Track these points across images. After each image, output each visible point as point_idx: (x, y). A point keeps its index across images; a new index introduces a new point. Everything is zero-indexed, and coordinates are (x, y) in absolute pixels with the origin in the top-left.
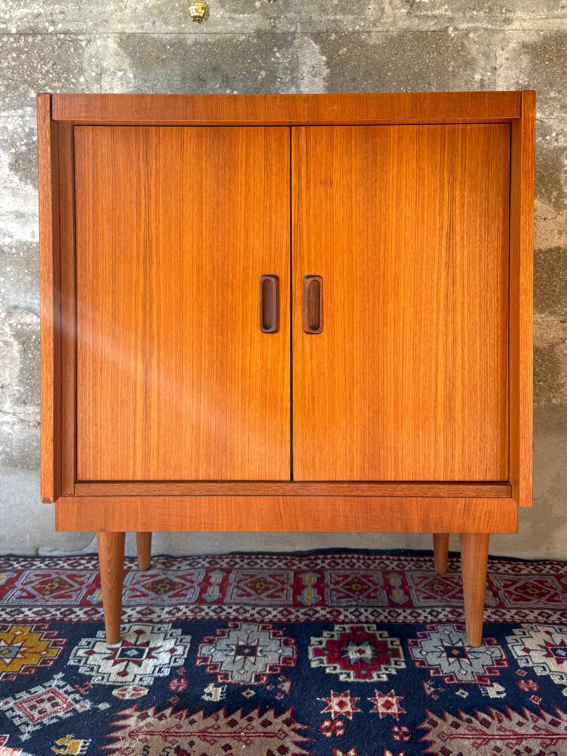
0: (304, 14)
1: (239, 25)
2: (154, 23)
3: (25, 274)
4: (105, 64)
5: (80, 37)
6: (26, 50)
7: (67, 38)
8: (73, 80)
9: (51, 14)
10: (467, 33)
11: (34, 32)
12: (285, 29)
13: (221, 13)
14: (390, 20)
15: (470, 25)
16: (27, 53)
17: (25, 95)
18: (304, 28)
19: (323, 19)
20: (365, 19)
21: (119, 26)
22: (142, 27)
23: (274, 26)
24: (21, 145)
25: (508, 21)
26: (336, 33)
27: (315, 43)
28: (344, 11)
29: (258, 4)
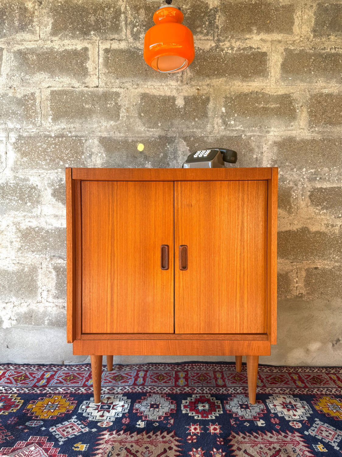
0: (179, 129)
2: (114, 132)
3: (58, 242)
4: (93, 150)
5: (82, 138)
6: (59, 144)
7: (77, 139)
8: (79, 157)
9: (70, 128)
10: (251, 136)
11: (62, 136)
12: (171, 135)
13: (144, 128)
14: (217, 131)
15: (252, 134)
16: (59, 145)
17: (58, 163)
18: (179, 135)
19: (188, 131)
20: (206, 131)
21: (99, 134)
22: (109, 134)
23: (167, 134)
24: (57, 185)
25: (268, 132)
26: (194, 137)
27: (185, 141)
28: (197, 128)
29: (159, 124)
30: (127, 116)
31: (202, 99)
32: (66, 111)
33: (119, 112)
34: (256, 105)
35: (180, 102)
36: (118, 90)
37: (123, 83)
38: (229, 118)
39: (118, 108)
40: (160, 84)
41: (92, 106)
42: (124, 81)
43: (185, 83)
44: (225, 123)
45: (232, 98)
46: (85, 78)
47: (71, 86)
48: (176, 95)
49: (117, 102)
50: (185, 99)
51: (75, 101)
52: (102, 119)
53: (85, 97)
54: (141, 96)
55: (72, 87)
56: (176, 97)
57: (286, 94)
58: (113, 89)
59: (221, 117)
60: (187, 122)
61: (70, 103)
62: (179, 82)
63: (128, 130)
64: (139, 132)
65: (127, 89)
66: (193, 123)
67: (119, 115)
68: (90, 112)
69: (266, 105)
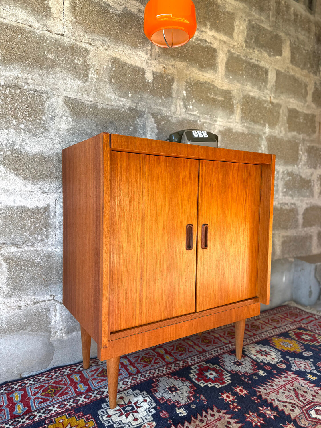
0: (148, 104)
1: (122, 103)
2: (82, 94)
3: (10, 224)
4: (57, 112)
5: (43, 95)
6: (10, 96)
7: (36, 94)
8: (39, 118)
9: (26, 79)
10: (204, 123)
11: (16, 87)
12: (141, 109)
13: (114, 96)
14: (179, 113)
15: (204, 120)
16: (11, 98)
17: (10, 121)
18: (148, 110)
19: (155, 108)
20: (171, 111)
21: (65, 93)
22: (76, 95)
23: (136, 107)
24: (7, 150)
25: (216, 121)
26: (160, 115)
27: (153, 117)
28: (163, 106)
29: (130, 95)
30: (96, 78)
31: (167, 79)
32: (21, 55)
33: (88, 72)
34: (209, 95)
35: (149, 77)
36: (87, 46)
37: (92, 40)
38: (188, 102)
39: (86, 67)
40: (131, 52)
41: (55, 57)
42: (94, 38)
43: (154, 58)
44: (185, 106)
45: (191, 84)
46: (48, 19)
47: (28, 24)
48: (145, 68)
49: (86, 59)
50: (153, 74)
51: (34, 45)
52: (68, 76)
53: (47, 43)
54: (111, 59)
55: (30, 26)
56: (146, 70)
57: (228, 90)
58: (81, 43)
59: (183, 99)
60: (155, 99)
61: (27, 47)
62: (148, 55)
63: (98, 95)
64: (109, 100)
65: (98, 48)
66: (160, 101)
67: (88, 76)
68: (54, 65)
69: (215, 96)
